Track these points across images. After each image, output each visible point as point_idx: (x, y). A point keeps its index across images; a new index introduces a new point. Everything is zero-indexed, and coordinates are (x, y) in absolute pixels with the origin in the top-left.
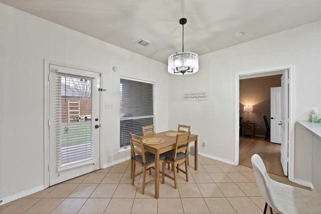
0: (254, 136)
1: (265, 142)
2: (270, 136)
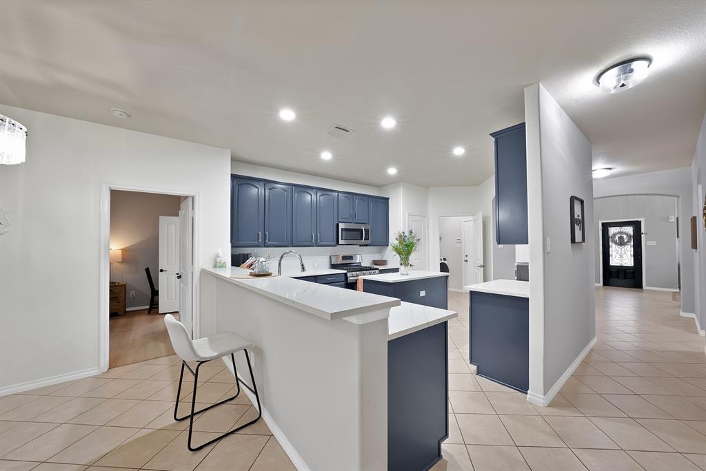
0: (126, 312)
1: (149, 317)
2: (158, 304)
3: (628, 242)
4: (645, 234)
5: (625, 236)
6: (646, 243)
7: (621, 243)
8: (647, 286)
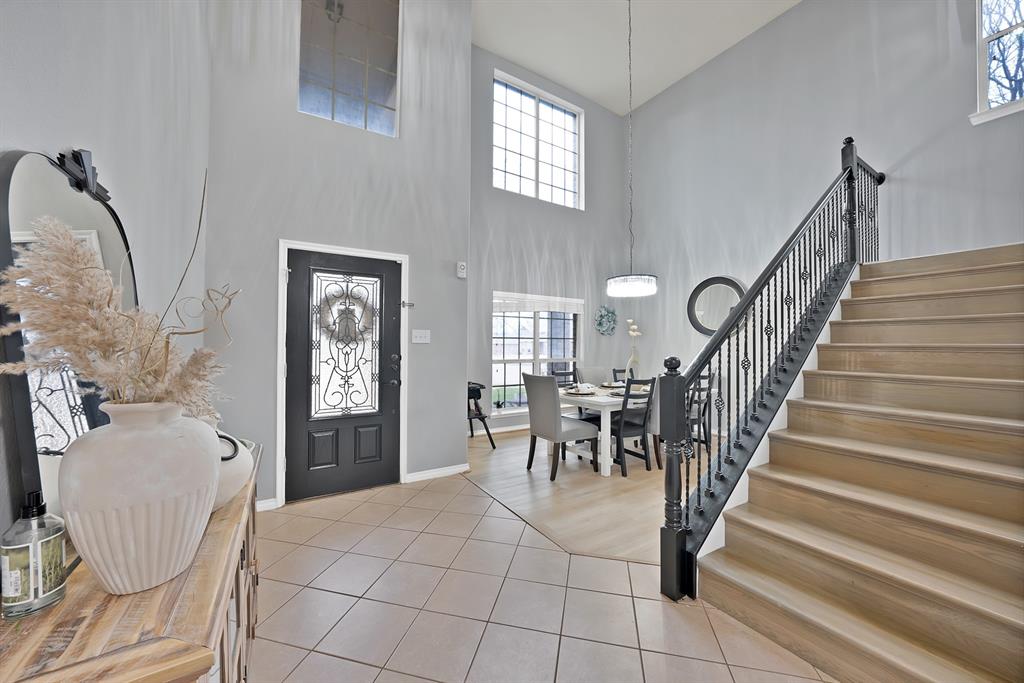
3: (366, 328)
4: (411, 305)
5: (358, 311)
6: (410, 333)
7: (346, 336)
8: (410, 470)
